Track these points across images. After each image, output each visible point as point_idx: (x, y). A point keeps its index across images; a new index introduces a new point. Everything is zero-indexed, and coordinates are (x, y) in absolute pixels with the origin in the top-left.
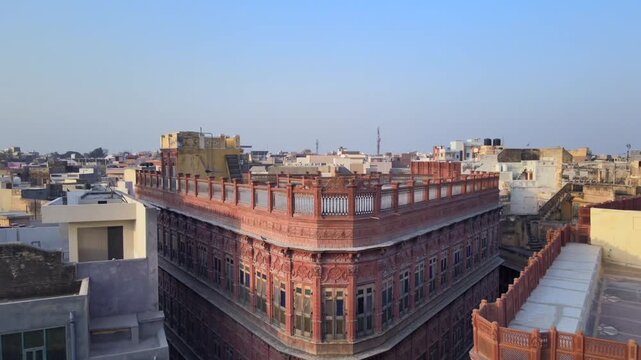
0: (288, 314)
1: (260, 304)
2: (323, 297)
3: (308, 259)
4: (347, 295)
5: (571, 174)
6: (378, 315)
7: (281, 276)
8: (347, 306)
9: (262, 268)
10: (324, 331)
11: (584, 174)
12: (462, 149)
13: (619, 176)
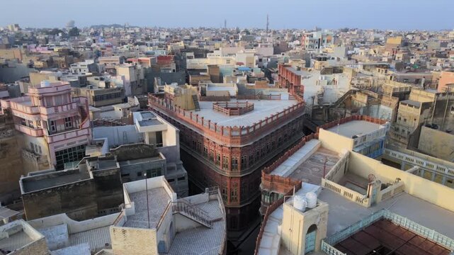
0: (221, 162)
1: (212, 159)
2: (232, 159)
3: (227, 149)
4: (239, 158)
5: (356, 82)
6: (248, 163)
7: (219, 152)
8: (239, 162)
9: (213, 148)
10: (232, 168)
11: (362, 82)
12: (321, 38)
13: (379, 84)
